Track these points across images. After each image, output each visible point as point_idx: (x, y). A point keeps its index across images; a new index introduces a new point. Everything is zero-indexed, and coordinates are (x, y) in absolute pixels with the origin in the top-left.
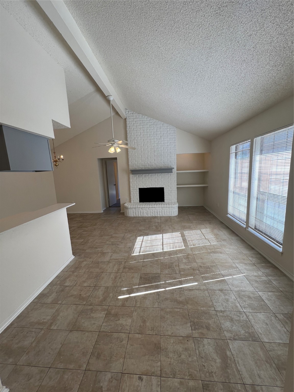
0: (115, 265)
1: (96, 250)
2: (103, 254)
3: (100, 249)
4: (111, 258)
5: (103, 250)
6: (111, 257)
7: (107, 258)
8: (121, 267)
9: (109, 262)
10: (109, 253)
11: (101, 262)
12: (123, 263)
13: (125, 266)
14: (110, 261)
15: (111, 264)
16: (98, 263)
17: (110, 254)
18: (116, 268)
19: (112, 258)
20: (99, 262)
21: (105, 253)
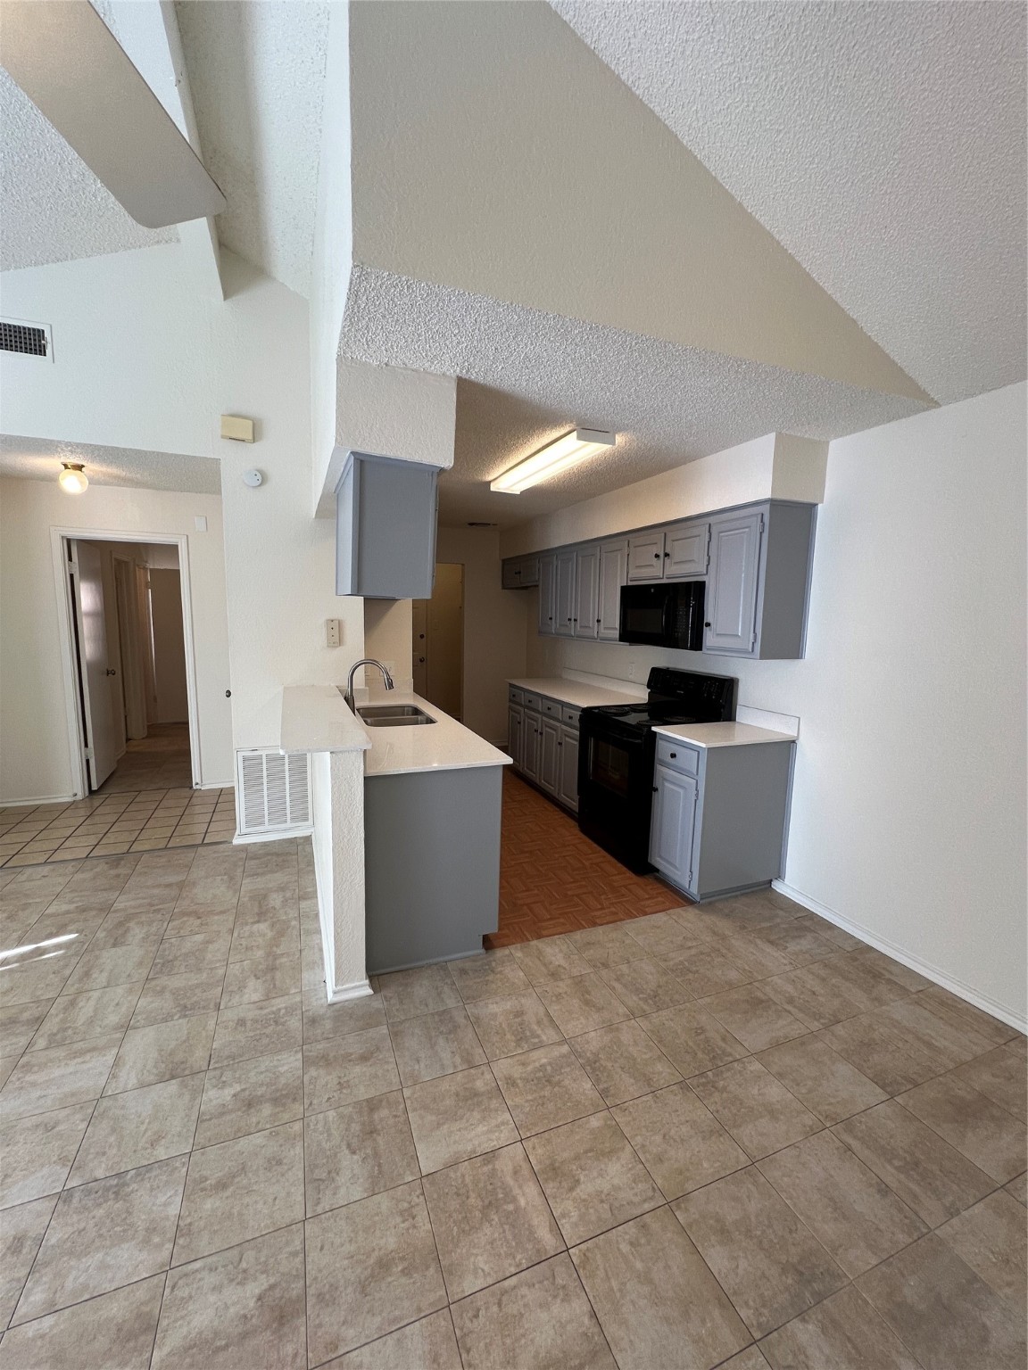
0: (91, 1022)
1: (238, 1088)
2: (173, 1070)
3: (216, 1097)
4: (114, 1051)
5: (187, 1097)
6: (117, 1063)
7: (142, 1047)
8: (57, 1020)
9: (126, 1027)
10: (133, 1082)
11: (167, 1018)
12: (41, 1043)
13: (35, 1028)
14: (119, 1035)
15: (113, 1019)
16: (185, 1011)
17: (128, 1077)
18: (86, 1009)
19: (110, 1058)
20: (180, 1018)
21: (162, 1080)
